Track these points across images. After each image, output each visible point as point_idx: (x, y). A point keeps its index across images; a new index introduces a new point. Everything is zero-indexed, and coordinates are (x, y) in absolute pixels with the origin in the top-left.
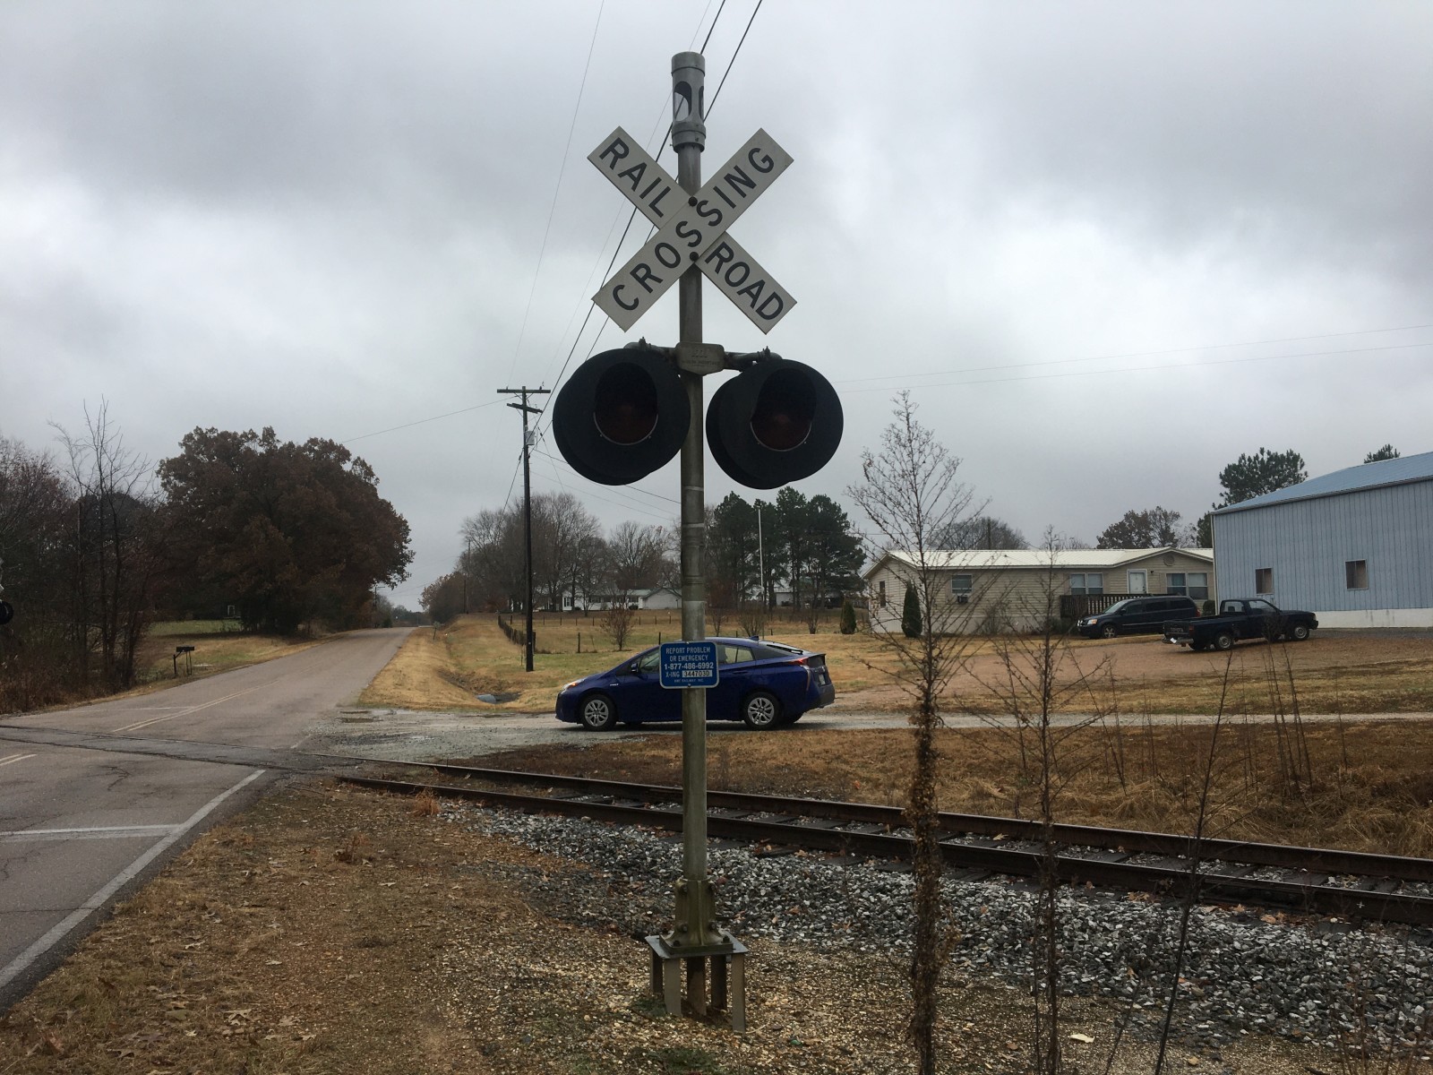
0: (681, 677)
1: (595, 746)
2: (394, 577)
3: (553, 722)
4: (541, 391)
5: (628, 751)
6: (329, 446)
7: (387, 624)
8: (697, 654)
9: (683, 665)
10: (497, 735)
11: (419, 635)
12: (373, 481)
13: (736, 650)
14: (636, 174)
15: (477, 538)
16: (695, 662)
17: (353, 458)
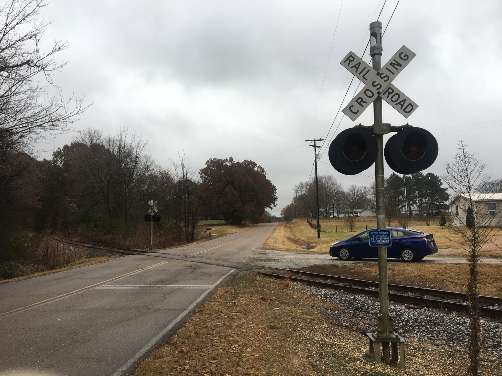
0: (377, 243)
1: (344, 266)
2: (272, 206)
3: (329, 257)
4: (321, 140)
5: (356, 268)
6: (250, 162)
7: (270, 222)
8: (383, 234)
9: (378, 238)
10: (309, 260)
11: (281, 225)
12: (264, 173)
13: (397, 232)
14: (357, 66)
15: (299, 192)
16: (382, 237)
17: (258, 165)
